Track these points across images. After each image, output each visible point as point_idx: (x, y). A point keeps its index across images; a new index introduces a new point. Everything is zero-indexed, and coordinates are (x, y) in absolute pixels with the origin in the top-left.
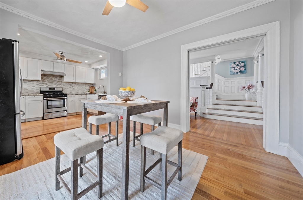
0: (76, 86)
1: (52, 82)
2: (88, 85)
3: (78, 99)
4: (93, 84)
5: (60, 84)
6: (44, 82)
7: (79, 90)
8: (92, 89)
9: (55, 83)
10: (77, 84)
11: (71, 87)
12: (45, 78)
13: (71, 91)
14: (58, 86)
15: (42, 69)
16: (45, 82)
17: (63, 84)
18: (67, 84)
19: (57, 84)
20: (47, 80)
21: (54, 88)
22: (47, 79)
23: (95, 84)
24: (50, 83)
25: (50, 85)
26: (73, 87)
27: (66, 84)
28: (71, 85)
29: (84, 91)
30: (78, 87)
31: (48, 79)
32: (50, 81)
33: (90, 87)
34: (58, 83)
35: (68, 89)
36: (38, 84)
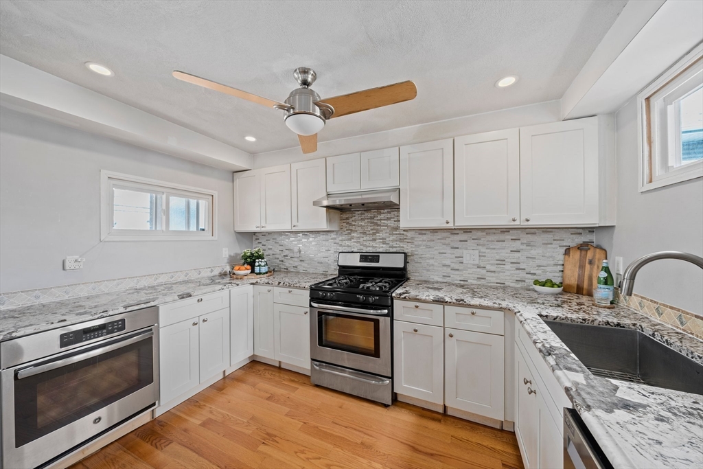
0: (471, 243)
1: (374, 234)
2: (549, 237)
3: (448, 331)
4: (591, 230)
5: (401, 240)
6: (353, 234)
7: (488, 267)
8: (582, 267)
9: (384, 236)
10: (479, 234)
11: (449, 250)
12: (355, 221)
13: (449, 270)
14: (392, 247)
15: (330, 190)
16: (355, 235)
17: (412, 238)
18: (428, 236)
19: (392, 238)
20: (361, 226)
21: (375, 258)
22: (360, 223)
23: (610, 228)
24: (368, 237)
25: (367, 243)
26: (458, 252)
27: (425, 237)
28: (448, 241)
29: (522, 274)
30: (483, 250)
31: (363, 224)
32: (369, 229)
33: (568, 251)
34: (394, 237)
35: (431, 262)
36: (337, 241)
